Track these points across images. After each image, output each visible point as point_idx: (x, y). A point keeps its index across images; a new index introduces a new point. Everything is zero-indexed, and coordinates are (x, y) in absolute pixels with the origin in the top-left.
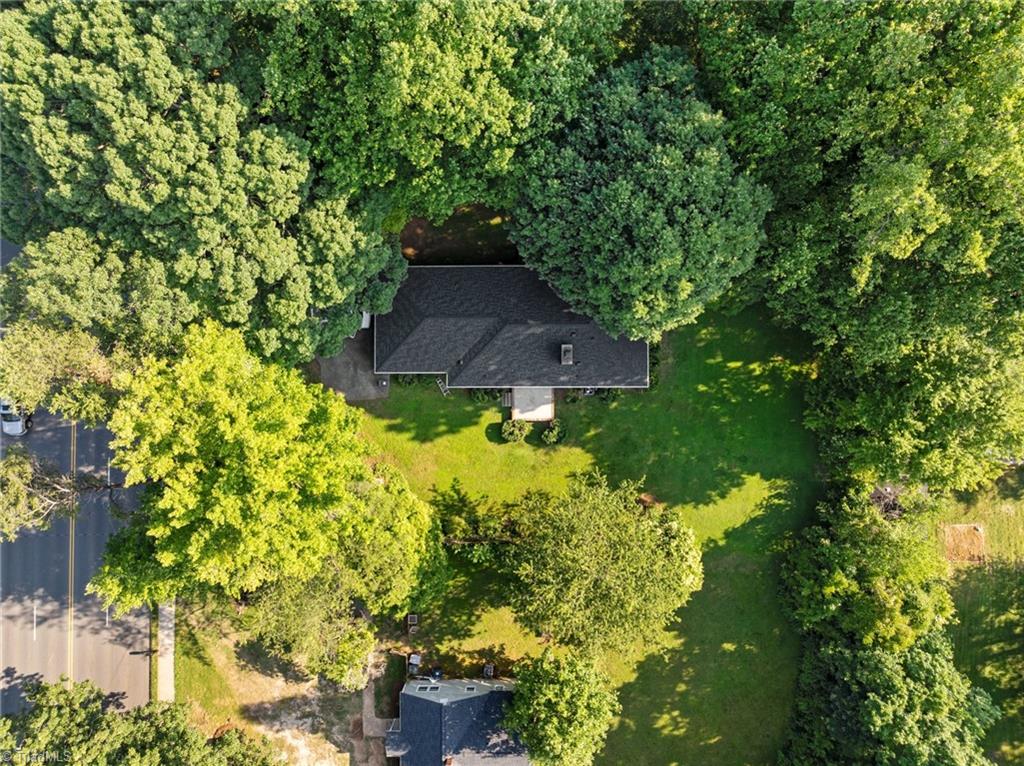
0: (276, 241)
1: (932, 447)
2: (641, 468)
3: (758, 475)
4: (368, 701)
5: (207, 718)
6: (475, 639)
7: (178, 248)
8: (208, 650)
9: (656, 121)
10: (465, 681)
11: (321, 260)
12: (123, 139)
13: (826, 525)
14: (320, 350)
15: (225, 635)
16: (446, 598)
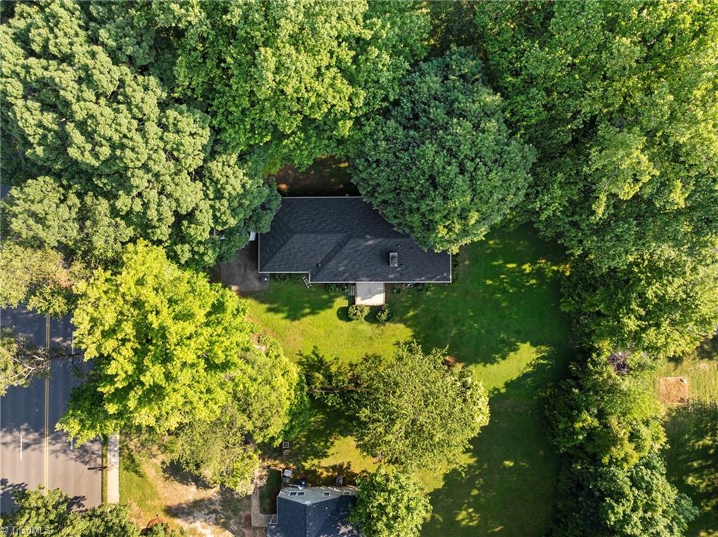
0: (187, 185)
1: (650, 326)
2: (447, 338)
3: (528, 344)
4: (255, 502)
5: (142, 514)
6: (330, 458)
7: (118, 191)
8: (143, 467)
9: (453, 101)
10: (323, 488)
11: (219, 196)
12: (79, 116)
13: (576, 379)
14: (220, 258)
15: (155, 456)
16: (309, 430)
